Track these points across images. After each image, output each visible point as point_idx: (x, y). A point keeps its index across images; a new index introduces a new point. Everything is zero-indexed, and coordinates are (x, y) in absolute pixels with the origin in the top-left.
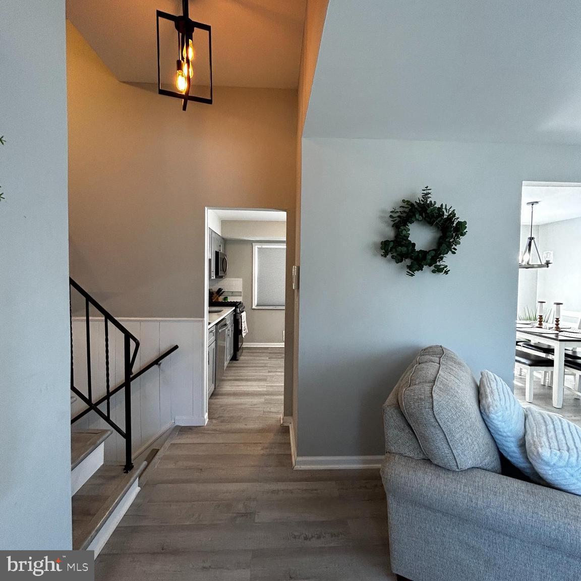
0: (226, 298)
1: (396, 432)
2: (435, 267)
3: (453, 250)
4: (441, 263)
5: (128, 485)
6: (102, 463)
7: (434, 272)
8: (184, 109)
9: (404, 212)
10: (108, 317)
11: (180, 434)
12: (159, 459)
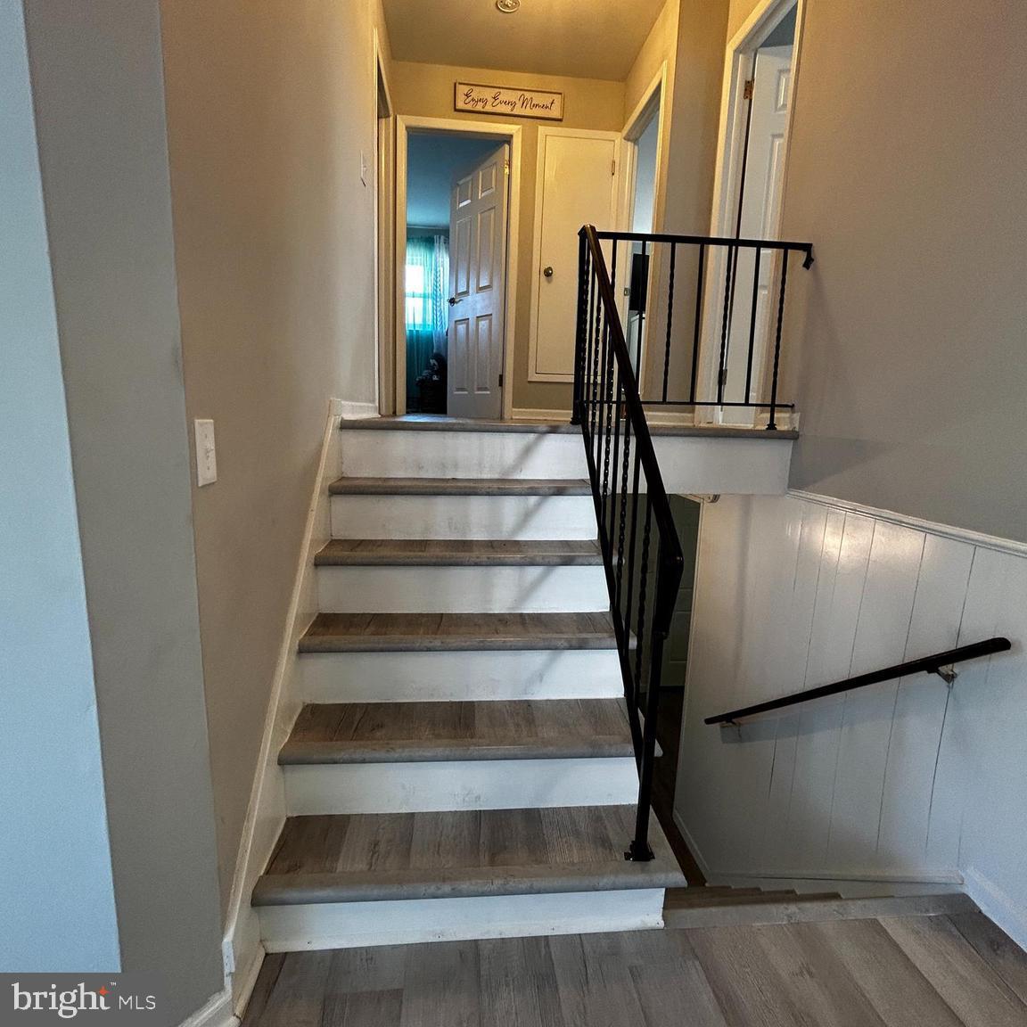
11: (936, 924)
12: (789, 917)
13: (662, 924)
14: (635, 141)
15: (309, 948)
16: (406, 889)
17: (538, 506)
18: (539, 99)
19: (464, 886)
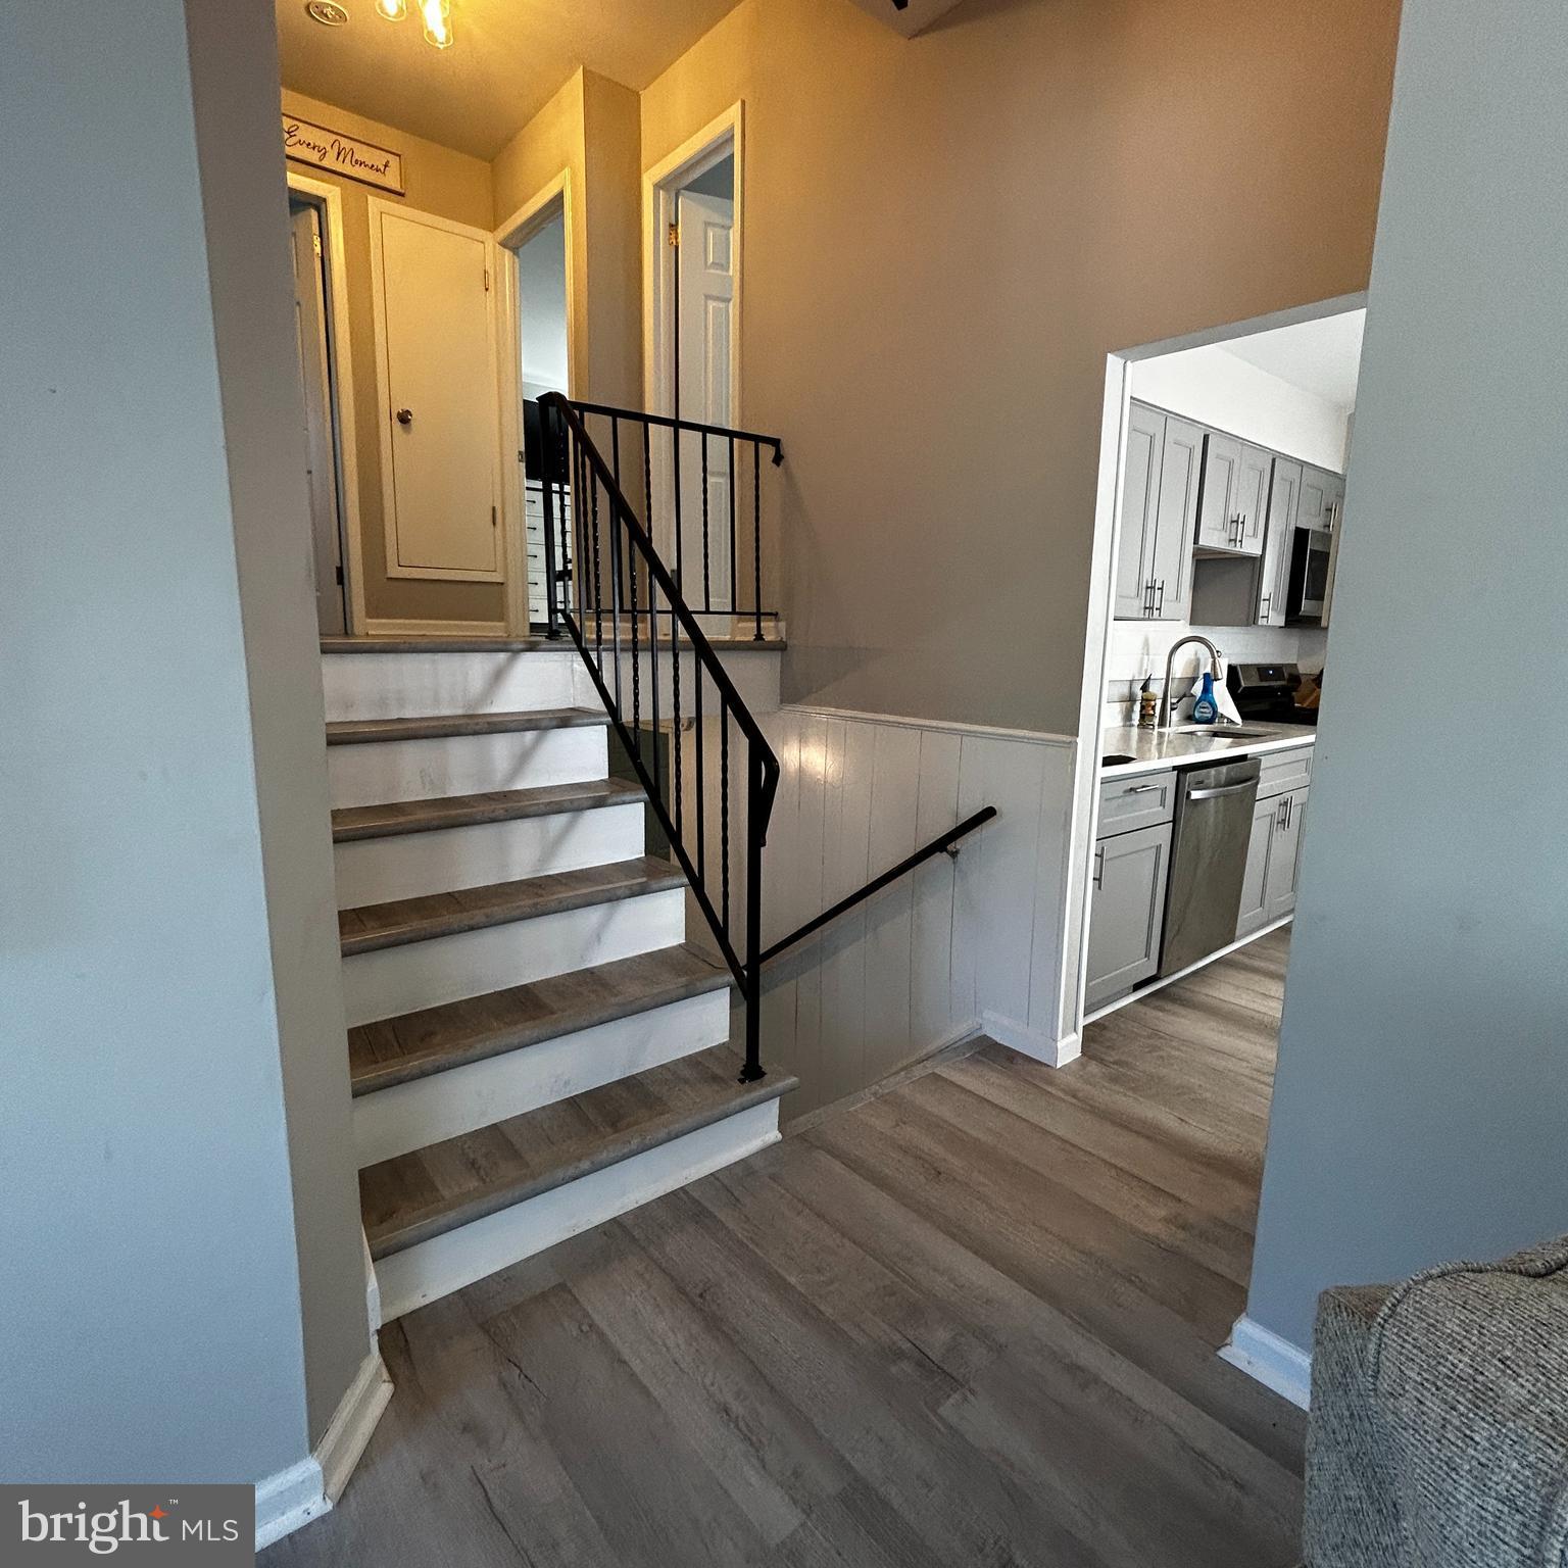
6: (726, 1039)
11: (972, 1060)
12: (875, 1094)
13: (780, 1136)
14: (515, 250)
15: (427, 1301)
16: (541, 1182)
17: (537, 742)
18: (363, 153)
19: (604, 1156)
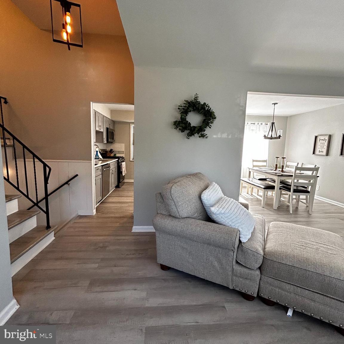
0: (115, 155)
1: (160, 204)
2: (201, 134)
3: (210, 126)
4: (204, 133)
5: (47, 234)
6: (36, 226)
7: (200, 137)
8: (69, 49)
9: (186, 106)
10: (35, 156)
11: (79, 219)
12: (67, 228)
13: (55, 238)
